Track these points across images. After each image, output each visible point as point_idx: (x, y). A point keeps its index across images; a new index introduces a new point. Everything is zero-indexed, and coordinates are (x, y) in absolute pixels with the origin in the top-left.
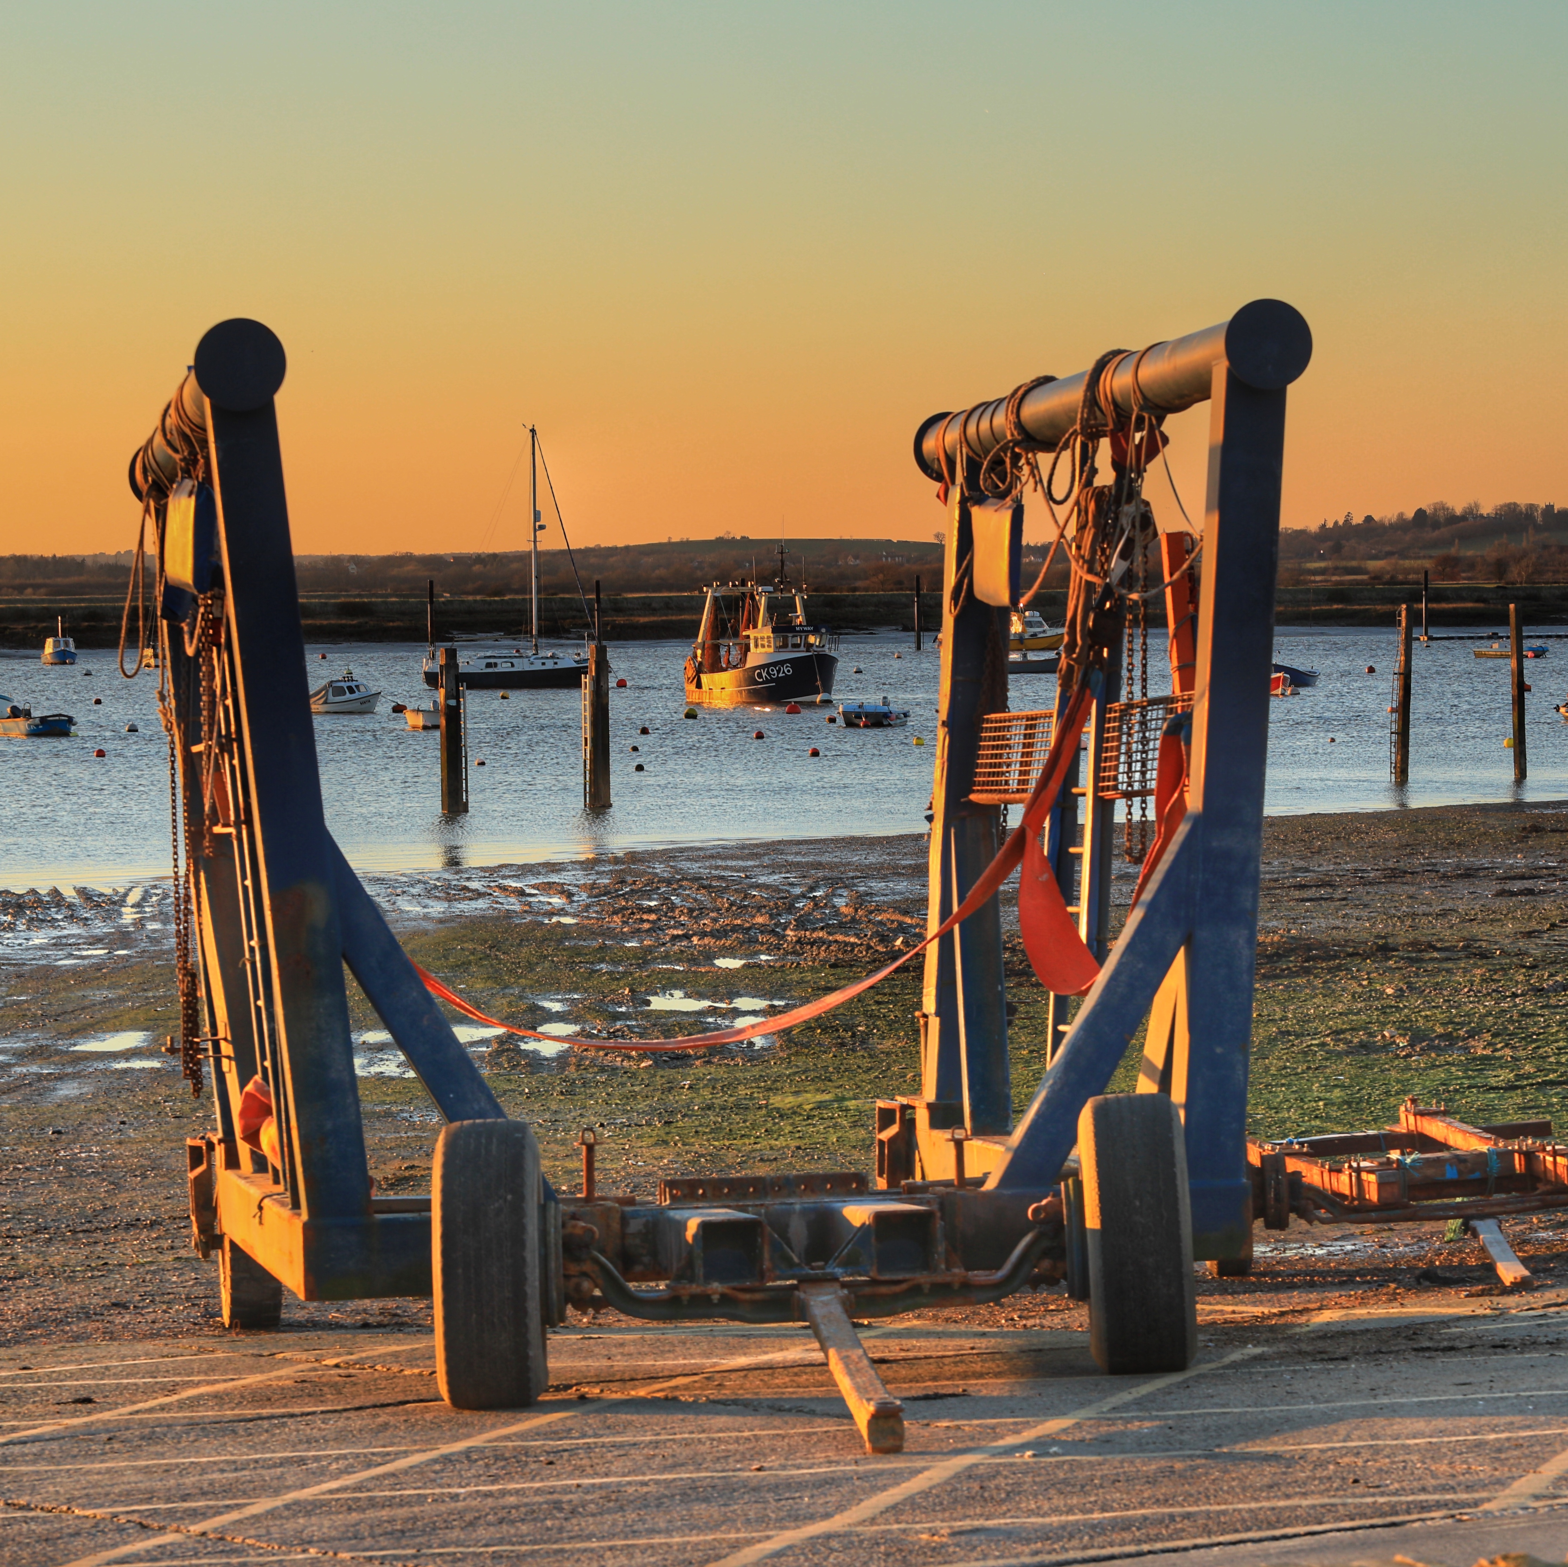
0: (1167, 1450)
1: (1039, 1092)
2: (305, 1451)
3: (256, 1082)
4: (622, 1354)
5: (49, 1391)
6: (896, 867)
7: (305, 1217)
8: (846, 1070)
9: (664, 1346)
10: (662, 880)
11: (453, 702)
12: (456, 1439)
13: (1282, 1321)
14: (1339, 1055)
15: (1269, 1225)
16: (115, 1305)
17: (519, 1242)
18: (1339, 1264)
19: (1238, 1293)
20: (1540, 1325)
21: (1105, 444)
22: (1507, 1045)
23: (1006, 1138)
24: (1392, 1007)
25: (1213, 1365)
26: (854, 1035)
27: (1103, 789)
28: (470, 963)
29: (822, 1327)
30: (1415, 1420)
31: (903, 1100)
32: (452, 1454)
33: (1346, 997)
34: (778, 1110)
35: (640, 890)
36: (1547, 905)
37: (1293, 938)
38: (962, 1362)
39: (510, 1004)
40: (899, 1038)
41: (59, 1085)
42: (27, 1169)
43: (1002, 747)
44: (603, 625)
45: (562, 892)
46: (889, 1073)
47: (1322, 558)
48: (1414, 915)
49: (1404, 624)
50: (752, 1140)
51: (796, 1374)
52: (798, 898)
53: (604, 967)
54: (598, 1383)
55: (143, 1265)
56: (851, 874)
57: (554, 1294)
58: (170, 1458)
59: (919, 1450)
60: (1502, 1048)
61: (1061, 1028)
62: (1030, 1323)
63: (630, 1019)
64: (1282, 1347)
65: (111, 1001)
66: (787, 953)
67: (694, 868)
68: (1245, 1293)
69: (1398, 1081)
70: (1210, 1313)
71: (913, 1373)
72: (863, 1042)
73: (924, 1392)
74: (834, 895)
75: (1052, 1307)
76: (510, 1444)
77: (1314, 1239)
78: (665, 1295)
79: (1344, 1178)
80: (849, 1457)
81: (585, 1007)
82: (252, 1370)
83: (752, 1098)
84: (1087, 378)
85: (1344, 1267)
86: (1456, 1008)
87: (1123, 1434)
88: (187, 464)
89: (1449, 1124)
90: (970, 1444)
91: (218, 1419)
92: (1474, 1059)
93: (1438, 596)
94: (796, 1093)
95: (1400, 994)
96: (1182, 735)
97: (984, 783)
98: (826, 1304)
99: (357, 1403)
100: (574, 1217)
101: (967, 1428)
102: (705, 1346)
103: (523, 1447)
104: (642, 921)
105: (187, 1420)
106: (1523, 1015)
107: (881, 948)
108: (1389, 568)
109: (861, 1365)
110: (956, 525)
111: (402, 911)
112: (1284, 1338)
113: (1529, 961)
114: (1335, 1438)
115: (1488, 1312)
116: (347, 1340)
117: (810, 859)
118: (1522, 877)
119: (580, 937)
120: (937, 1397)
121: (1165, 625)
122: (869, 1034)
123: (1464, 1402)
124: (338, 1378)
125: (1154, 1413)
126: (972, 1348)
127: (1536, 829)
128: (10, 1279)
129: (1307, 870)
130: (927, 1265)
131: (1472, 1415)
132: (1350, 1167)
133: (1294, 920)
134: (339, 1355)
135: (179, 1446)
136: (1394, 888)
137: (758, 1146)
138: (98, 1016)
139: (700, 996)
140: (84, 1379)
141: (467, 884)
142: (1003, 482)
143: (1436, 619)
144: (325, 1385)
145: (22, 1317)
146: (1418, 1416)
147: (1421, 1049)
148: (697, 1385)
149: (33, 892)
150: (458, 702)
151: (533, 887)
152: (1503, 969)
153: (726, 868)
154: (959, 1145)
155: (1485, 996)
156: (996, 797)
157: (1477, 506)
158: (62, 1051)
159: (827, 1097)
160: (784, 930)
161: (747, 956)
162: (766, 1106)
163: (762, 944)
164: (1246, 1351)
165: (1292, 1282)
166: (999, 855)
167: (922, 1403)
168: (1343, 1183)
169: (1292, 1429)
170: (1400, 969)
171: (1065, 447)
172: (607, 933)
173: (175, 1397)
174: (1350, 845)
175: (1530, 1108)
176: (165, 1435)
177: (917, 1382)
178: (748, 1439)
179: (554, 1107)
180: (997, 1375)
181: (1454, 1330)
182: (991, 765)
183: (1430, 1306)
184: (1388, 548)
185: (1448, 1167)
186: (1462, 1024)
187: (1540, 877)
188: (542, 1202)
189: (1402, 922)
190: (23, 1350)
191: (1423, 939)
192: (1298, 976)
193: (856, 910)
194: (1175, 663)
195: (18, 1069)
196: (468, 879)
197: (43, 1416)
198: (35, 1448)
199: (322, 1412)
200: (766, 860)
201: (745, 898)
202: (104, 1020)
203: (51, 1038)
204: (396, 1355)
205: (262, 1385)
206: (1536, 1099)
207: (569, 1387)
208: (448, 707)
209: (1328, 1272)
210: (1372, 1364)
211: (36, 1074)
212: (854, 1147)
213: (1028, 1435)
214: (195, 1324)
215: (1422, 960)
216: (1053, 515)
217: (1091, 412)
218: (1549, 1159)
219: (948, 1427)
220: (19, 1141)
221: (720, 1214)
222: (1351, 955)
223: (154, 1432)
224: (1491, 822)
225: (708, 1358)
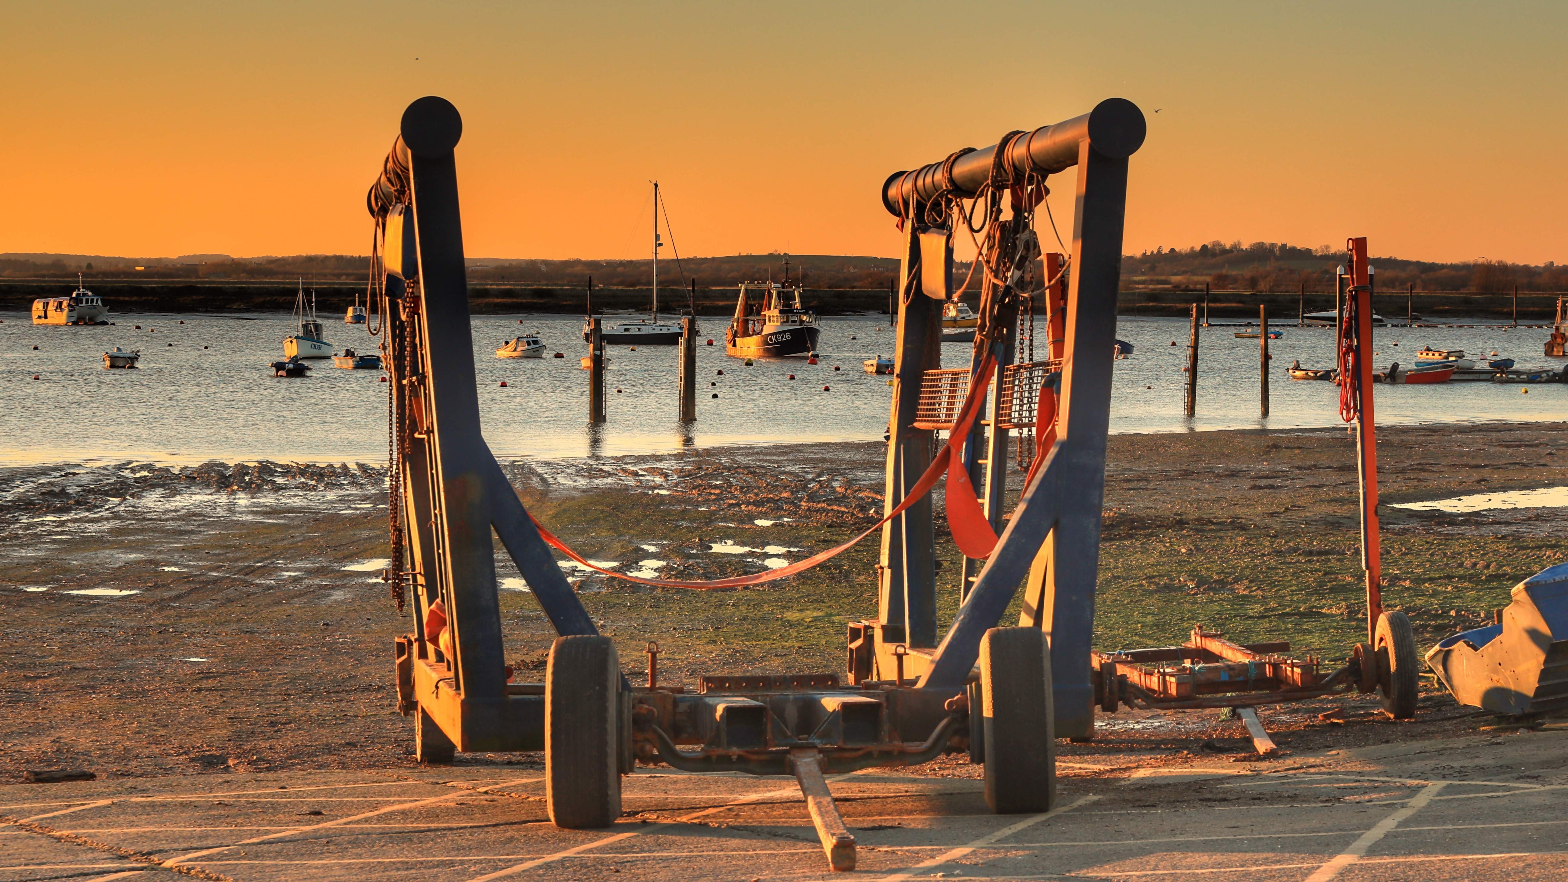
0: (1034, 874)
1: (954, 624)
2: (456, 856)
3: (437, 603)
4: (675, 790)
5: (295, 805)
6: (873, 462)
7: (463, 696)
8: (834, 596)
9: (703, 784)
10: (725, 468)
11: (598, 353)
12: (557, 851)
13: (1112, 776)
14: (1151, 593)
15: (1104, 709)
16: (348, 744)
17: (603, 719)
18: (1150, 735)
19: (1084, 755)
20: (1283, 783)
21: (1007, 193)
22: (1259, 588)
23: (933, 650)
24: (1185, 561)
25: (1066, 809)
26: (840, 572)
27: (1001, 422)
28: (599, 519)
29: (805, 780)
30: (1201, 854)
31: (867, 623)
32: (552, 862)
33: (1156, 554)
34: (788, 621)
35: (710, 474)
36: (1282, 495)
37: (1122, 514)
38: (899, 801)
39: (622, 547)
40: (869, 575)
41: (332, 592)
42: (304, 649)
43: (935, 392)
44: (696, 306)
45: (662, 474)
46: (861, 599)
47: (1143, 274)
48: (1199, 501)
49: (1194, 316)
50: (771, 642)
51: (788, 808)
52: (810, 481)
53: (684, 524)
54: (656, 811)
55: (369, 716)
56: (844, 466)
57: (627, 754)
58: (365, 858)
59: (866, 869)
60: (1256, 590)
61: (971, 579)
62: (946, 772)
63: (698, 558)
64: (1112, 796)
65: (370, 538)
66: (800, 517)
67: (745, 460)
68: (1088, 755)
69: (1189, 611)
70: (1065, 768)
71: (866, 809)
72: (846, 576)
73: (873, 825)
74: (833, 480)
75: (961, 762)
76: (592, 855)
77: (1134, 717)
78: (701, 755)
79: (1155, 679)
80: (818, 873)
81: (670, 549)
82: (430, 794)
83: (772, 613)
84: (996, 149)
85: (1153, 738)
86: (1226, 563)
87: (1004, 860)
88: (399, 194)
89: (1223, 643)
90: (901, 866)
91: (402, 830)
92: (1238, 597)
93: (1215, 299)
94: (801, 610)
95: (1190, 553)
96: (1054, 388)
97: (923, 416)
98: (808, 764)
99: (494, 822)
100: (641, 701)
101: (899, 853)
102: (730, 784)
103: (600, 858)
104: (711, 494)
105: (380, 831)
106: (1269, 568)
107: (861, 515)
108: (1184, 281)
109: (829, 808)
110: (909, 245)
111: (560, 484)
112: (1114, 789)
113: (1272, 533)
114: (1148, 867)
115: (1249, 772)
116: (496, 773)
117: (819, 456)
118: (1267, 477)
119: (670, 504)
120: (881, 828)
121: (1045, 314)
122: (849, 572)
123: (1234, 841)
124: (485, 802)
125: (1026, 845)
126: (907, 791)
127: (1275, 446)
128: (282, 724)
129: (1131, 470)
130: (875, 737)
131: (1240, 851)
132: (1159, 672)
133: (1123, 503)
134: (488, 784)
135: (373, 849)
136: (1186, 482)
137: (774, 646)
138: (361, 548)
139: (744, 544)
140: (319, 797)
141: (603, 467)
142: (940, 217)
143: (1214, 313)
144: (476, 806)
145: (286, 751)
146: (1203, 851)
147: (1204, 590)
148: (722, 814)
149: (331, 466)
150: (601, 353)
151: (644, 470)
152: (1255, 537)
153: (766, 461)
154: (900, 657)
155: (1244, 555)
156: (931, 425)
157: (1239, 243)
158: (336, 570)
159: (820, 613)
160: (800, 501)
161: (775, 518)
162: (781, 619)
163: (785, 511)
164: (1088, 798)
165: (1119, 747)
166: (932, 464)
167: (870, 832)
168: (1154, 682)
169: (1118, 859)
170: (1190, 536)
171: (981, 195)
172: (688, 501)
173: (377, 813)
174: (1158, 454)
175: (1275, 631)
176: (365, 841)
177: (868, 816)
178: (751, 856)
179: (645, 616)
180: (922, 812)
181: (1226, 785)
182: (928, 404)
183: (1210, 768)
184: (1184, 269)
185: (1222, 673)
186: (1230, 574)
187: (1278, 477)
188: (620, 691)
189: (1191, 505)
190: (283, 774)
191: (1205, 516)
192: (1125, 539)
193: (846, 490)
194: (1051, 339)
195: (307, 581)
196: (603, 464)
197: (287, 824)
198: (277, 847)
199: (471, 827)
200: (791, 457)
201: (776, 481)
202: (365, 550)
203: (330, 561)
204: (525, 786)
205: (434, 806)
206: (1278, 625)
207: (638, 813)
208: (595, 355)
209: (1143, 741)
210: (1173, 810)
211: (318, 585)
212: (836, 648)
213: (940, 859)
214: (399, 759)
215: (1204, 531)
216: (975, 240)
217: (998, 172)
218: (1289, 669)
219: (887, 851)
220: (301, 630)
221: (740, 701)
222: (1159, 526)
223: (357, 839)
224: (1248, 441)
225: (731, 794)
